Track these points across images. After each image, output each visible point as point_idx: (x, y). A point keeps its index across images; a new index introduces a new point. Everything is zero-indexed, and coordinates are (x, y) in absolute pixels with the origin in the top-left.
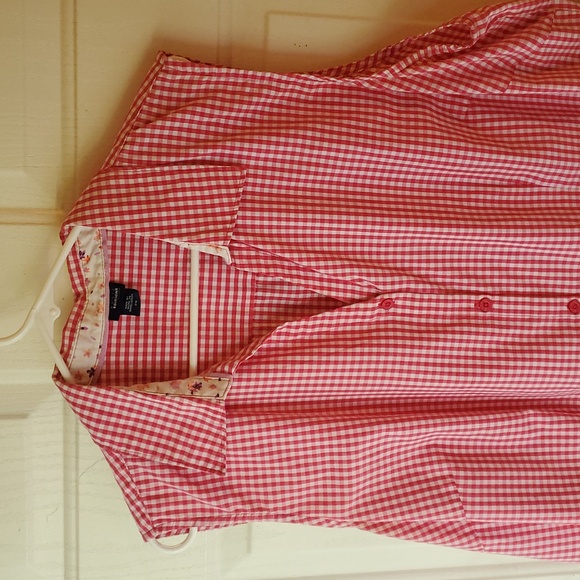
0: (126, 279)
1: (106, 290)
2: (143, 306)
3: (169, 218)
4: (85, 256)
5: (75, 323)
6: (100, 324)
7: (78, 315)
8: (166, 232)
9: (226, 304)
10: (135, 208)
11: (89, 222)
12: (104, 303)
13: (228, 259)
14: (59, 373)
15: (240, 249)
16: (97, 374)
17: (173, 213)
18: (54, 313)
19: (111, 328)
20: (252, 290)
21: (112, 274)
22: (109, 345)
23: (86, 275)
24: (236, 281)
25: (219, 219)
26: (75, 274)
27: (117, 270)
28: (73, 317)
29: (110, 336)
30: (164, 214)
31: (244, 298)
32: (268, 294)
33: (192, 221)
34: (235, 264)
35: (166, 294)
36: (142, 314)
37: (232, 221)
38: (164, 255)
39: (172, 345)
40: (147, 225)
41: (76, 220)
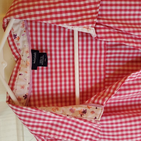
0: (39, 48)
1: (29, 54)
2: (49, 61)
3: (61, 12)
4: (17, 37)
5: (16, 72)
6: (28, 72)
7: (18, 68)
8: (59, 20)
9: (91, 58)
10: (42, 7)
11: (17, 16)
12: (29, 61)
13: (94, 35)
14: (10, 98)
15: (100, 28)
16: (28, 97)
17: (63, 10)
18: (4, 65)
19: (33, 73)
20: (105, 49)
21: (32, 45)
22: (33, 83)
23: (19, 47)
24: (96, 45)
25: (89, 12)
26: (13, 47)
27: (34, 43)
28: (15, 69)
29: (33, 78)
30: (58, 10)
31: (101, 54)
32: (114, 51)
33: (74, 14)
34: (97, 37)
35: (60, 55)
36: (49, 66)
37: (96, 13)
38: (58, 34)
39: (65, 81)
40: (49, 16)
41: (10, 16)
